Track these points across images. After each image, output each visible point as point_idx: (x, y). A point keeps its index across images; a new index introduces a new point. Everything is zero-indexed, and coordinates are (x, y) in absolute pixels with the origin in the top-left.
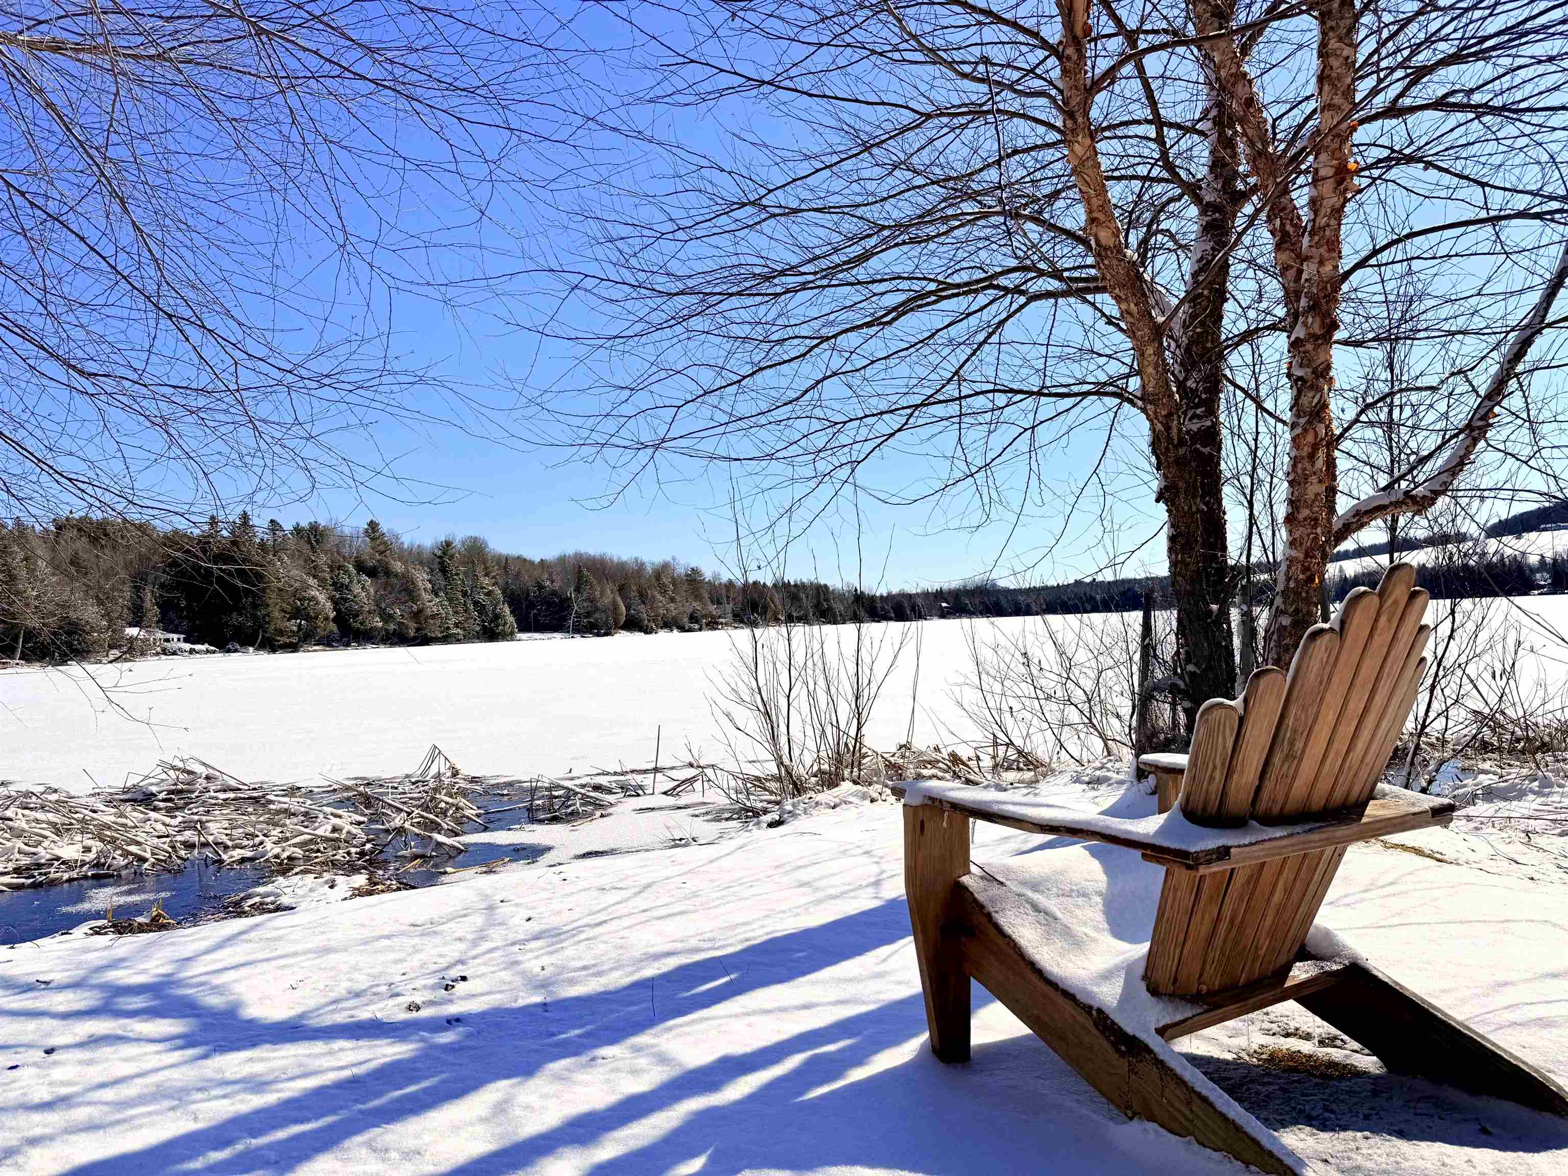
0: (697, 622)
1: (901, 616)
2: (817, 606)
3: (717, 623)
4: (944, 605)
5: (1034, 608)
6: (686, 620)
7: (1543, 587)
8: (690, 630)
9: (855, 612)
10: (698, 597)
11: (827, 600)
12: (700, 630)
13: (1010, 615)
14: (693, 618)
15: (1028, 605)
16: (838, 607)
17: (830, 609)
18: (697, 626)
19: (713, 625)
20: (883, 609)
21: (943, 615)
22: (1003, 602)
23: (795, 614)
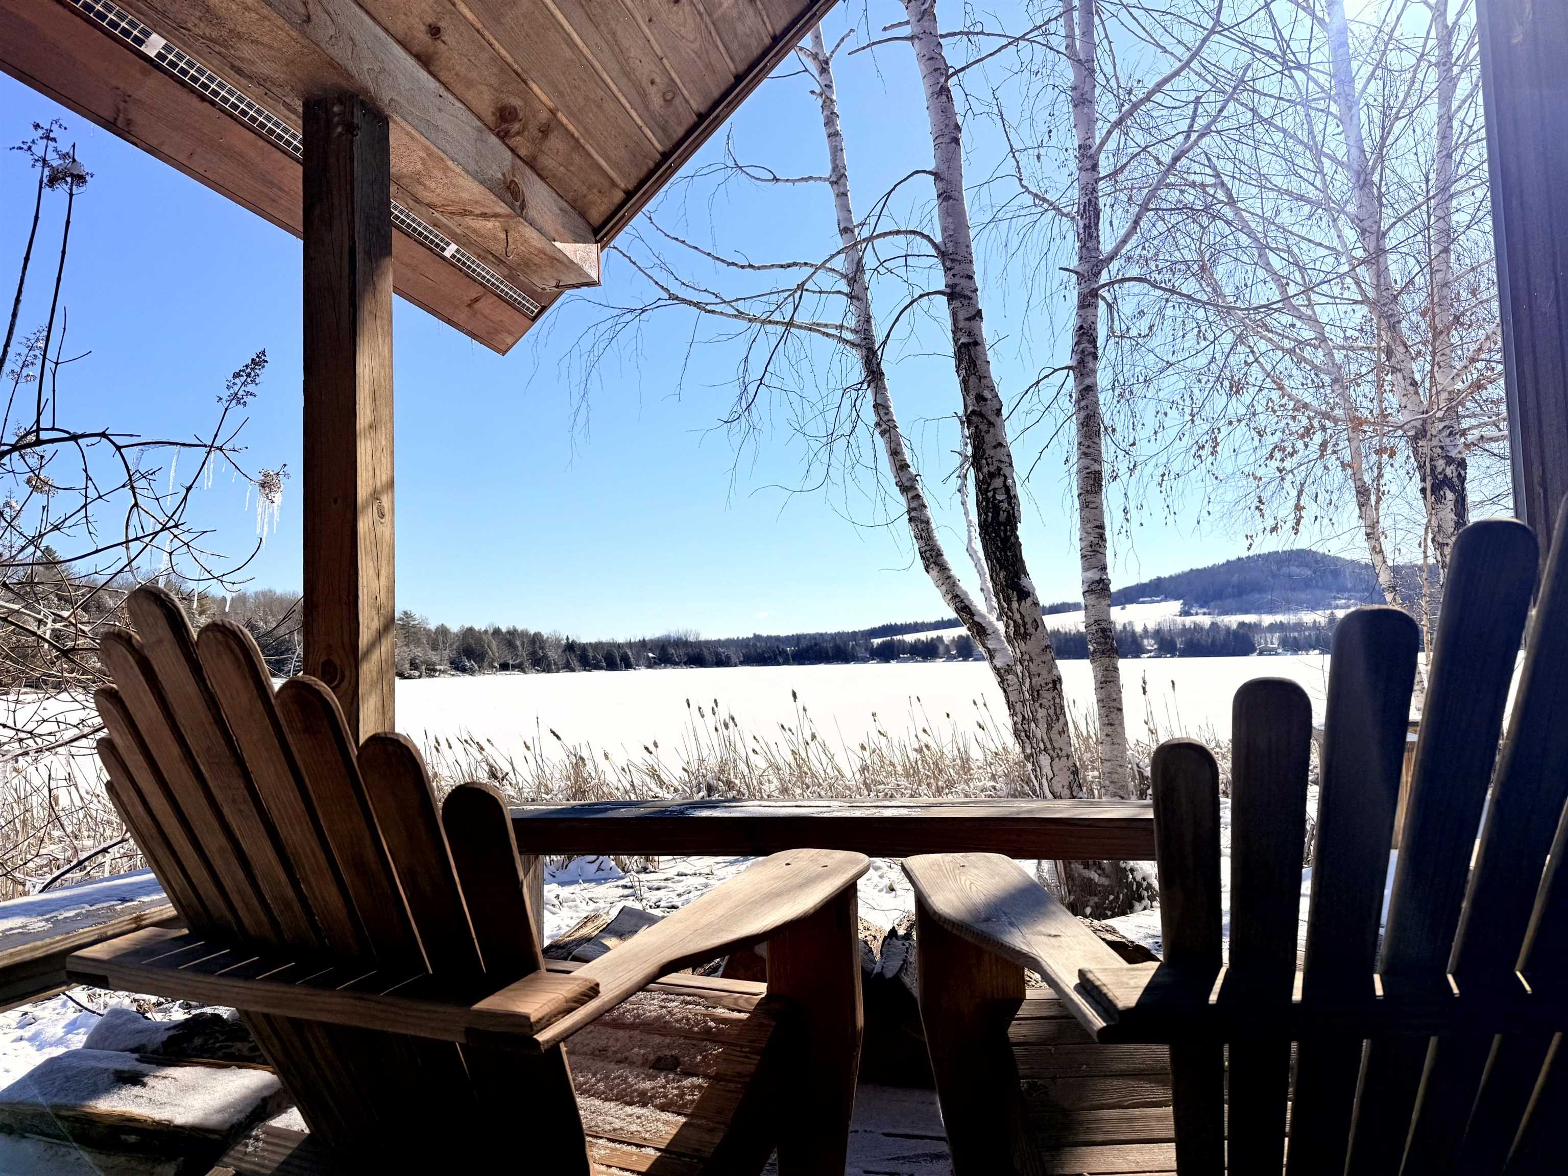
0: (416, 669)
1: (612, 665)
2: (533, 654)
3: (435, 670)
4: (651, 655)
5: (734, 659)
6: (407, 666)
7: (1151, 651)
8: (410, 677)
9: (568, 661)
10: (418, 643)
11: (542, 648)
12: (420, 677)
13: (711, 666)
14: (414, 665)
15: (728, 657)
16: (553, 655)
17: (545, 657)
18: (417, 673)
19: (431, 671)
20: (595, 658)
21: (651, 664)
22: (705, 652)
23: (511, 662)
